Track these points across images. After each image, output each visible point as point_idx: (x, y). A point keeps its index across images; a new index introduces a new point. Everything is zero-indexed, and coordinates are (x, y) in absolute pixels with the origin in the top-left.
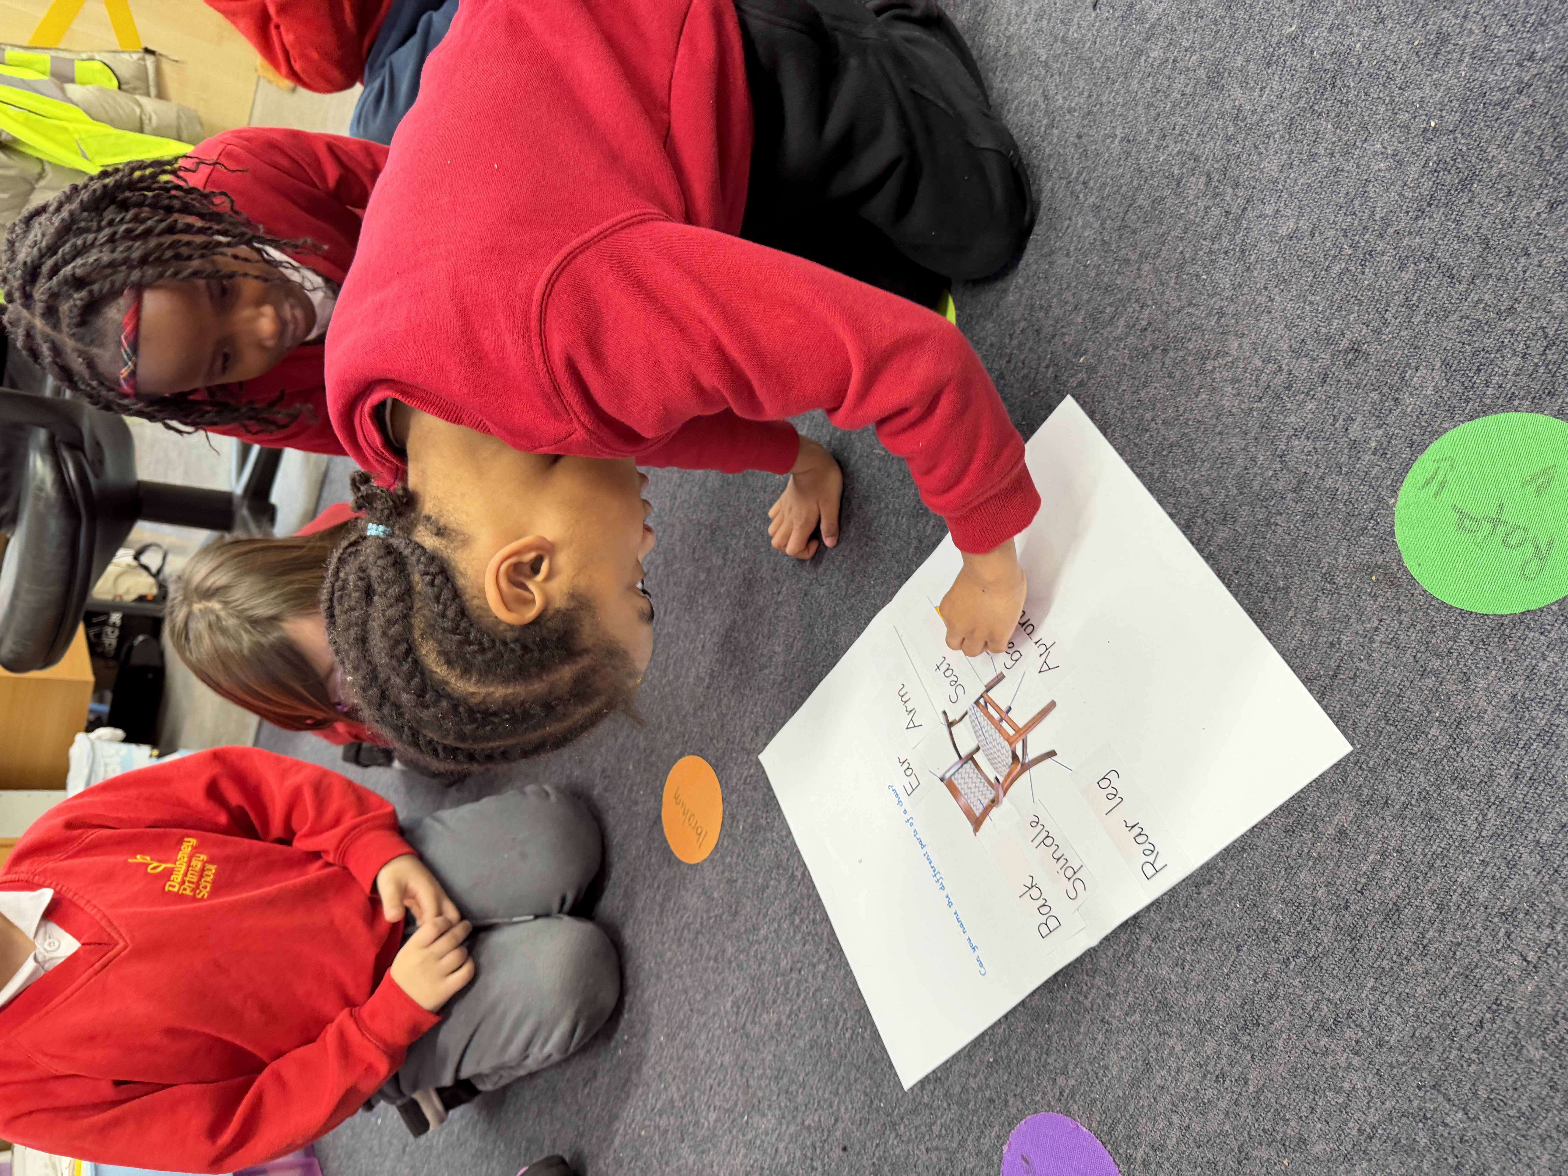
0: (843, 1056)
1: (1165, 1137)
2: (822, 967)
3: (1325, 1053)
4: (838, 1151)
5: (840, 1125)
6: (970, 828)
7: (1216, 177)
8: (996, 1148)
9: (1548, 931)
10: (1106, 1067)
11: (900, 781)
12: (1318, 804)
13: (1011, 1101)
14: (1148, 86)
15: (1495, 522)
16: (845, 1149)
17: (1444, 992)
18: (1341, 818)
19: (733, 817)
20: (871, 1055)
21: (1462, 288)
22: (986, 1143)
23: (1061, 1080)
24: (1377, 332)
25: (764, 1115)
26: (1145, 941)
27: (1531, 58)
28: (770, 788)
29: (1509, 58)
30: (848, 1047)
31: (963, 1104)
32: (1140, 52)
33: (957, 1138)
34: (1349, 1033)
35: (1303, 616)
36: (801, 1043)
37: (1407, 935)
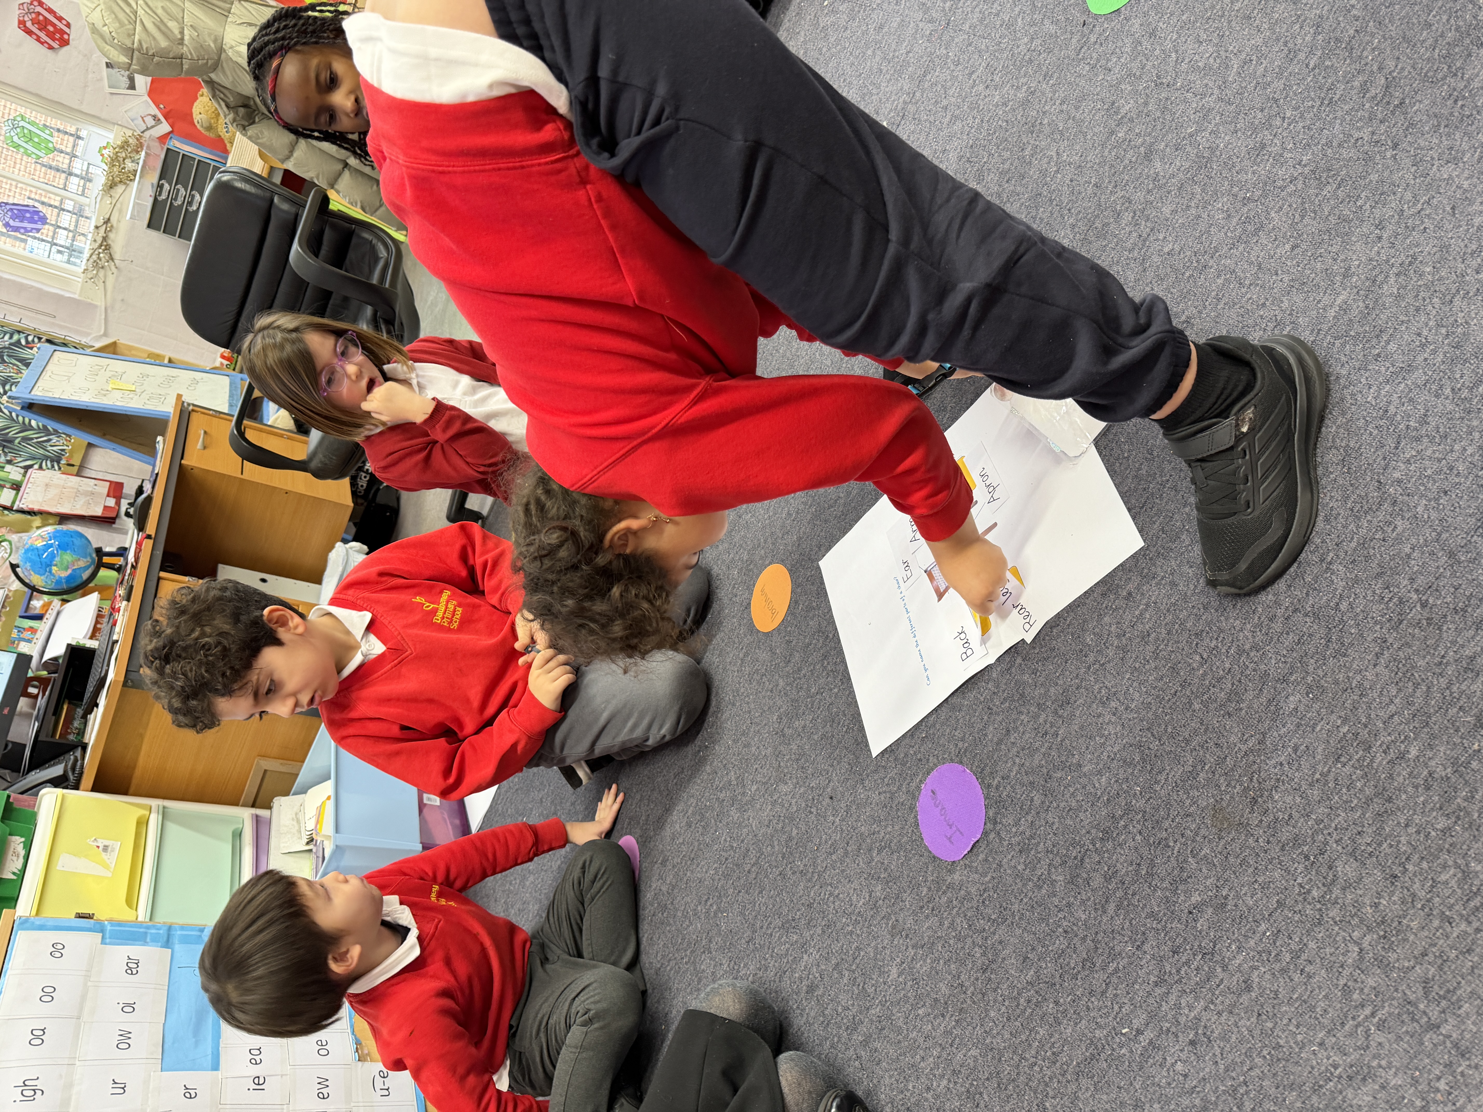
0: (839, 742)
1: (1010, 771)
2: (836, 690)
3: (1099, 716)
4: (828, 800)
5: (831, 784)
6: (936, 598)
7: (1138, 213)
8: (918, 788)
9: (1214, 642)
10: (986, 735)
11: (902, 574)
12: (1121, 580)
13: (931, 758)
14: (1113, 154)
16: (831, 798)
17: (1162, 679)
18: (1131, 586)
19: (796, 602)
20: (856, 740)
21: (1243, 290)
22: (913, 785)
23: (960, 744)
24: (1200, 312)
25: (786, 783)
26: (1019, 660)
27: (1299, 164)
28: (822, 583)
29: (1290, 163)
30: (843, 736)
31: (904, 764)
32: (1112, 133)
33: (897, 784)
34: (1113, 704)
35: (1133, 473)
36: (816, 737)
37: (1151, 648)
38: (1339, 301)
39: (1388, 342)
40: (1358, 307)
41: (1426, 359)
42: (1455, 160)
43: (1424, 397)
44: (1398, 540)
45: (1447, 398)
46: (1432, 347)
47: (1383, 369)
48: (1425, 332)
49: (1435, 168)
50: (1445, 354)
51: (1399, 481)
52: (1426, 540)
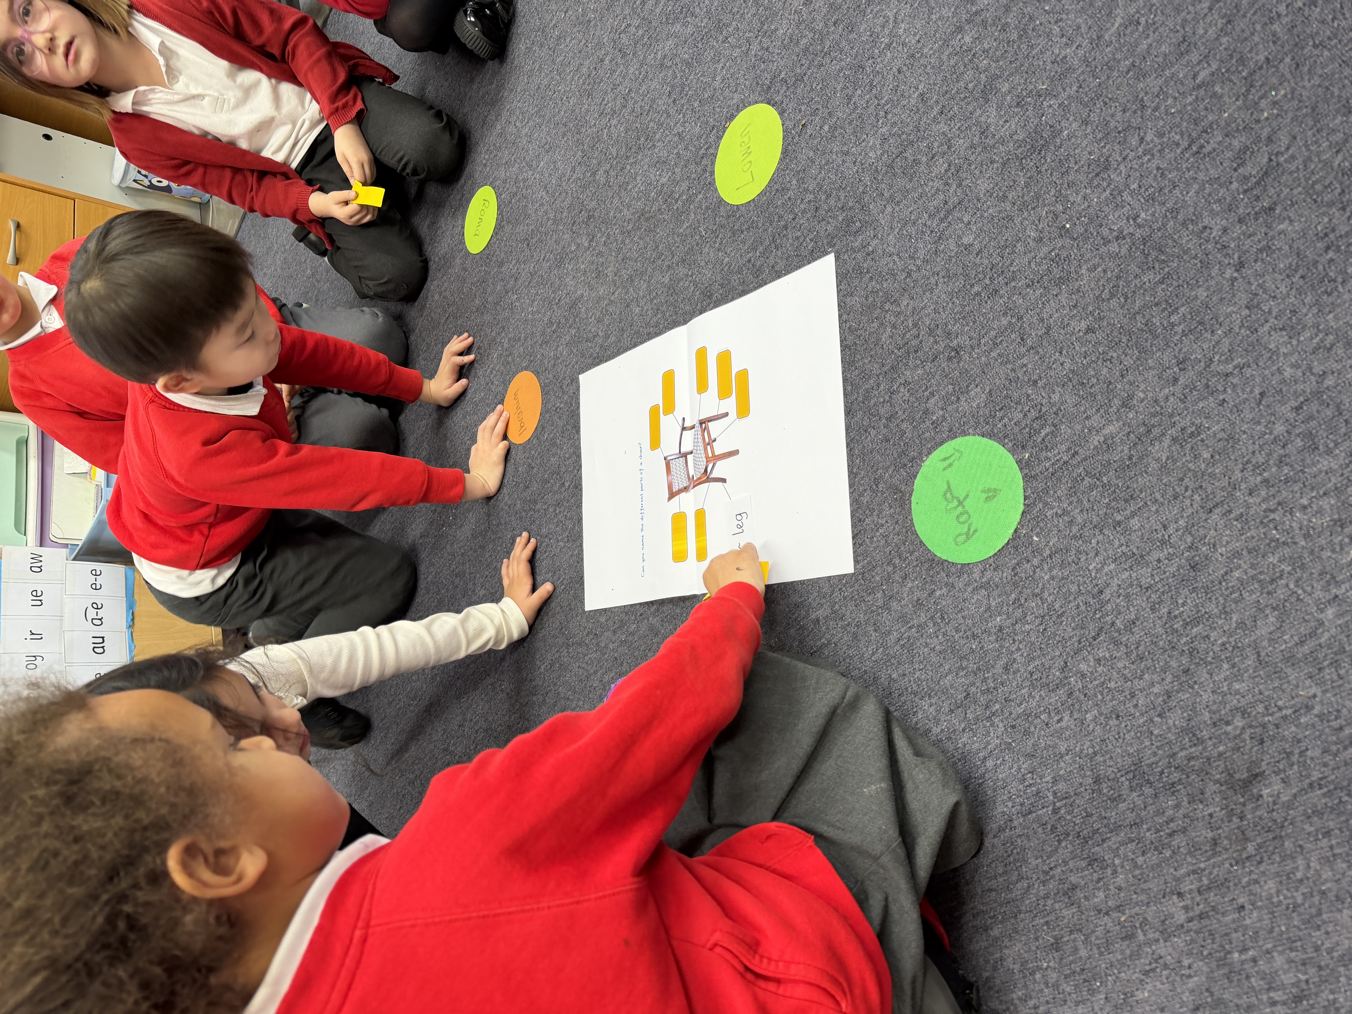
6: (667, 496)
15: (960, 503)
19: (543, 427)
21: (1023, 350)
22: (606, 678)
24: (973, 348)
27: (1134, 220)
29: (1126, 211)
38: (1106, 431)
39: (1133, 514)
40: (1122, 451)
41: (1159, 561)
42: (1292, 331)
43: (1141, 601)
44: (1059, 734)
45: (1160, 618)
46: (1170, 550)
47: (1117, 543)
48: (1171, 530)
49: (1266, 327)
50: (1180, 567)
51: (1083, 676)
52: (1081, 751)
